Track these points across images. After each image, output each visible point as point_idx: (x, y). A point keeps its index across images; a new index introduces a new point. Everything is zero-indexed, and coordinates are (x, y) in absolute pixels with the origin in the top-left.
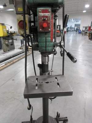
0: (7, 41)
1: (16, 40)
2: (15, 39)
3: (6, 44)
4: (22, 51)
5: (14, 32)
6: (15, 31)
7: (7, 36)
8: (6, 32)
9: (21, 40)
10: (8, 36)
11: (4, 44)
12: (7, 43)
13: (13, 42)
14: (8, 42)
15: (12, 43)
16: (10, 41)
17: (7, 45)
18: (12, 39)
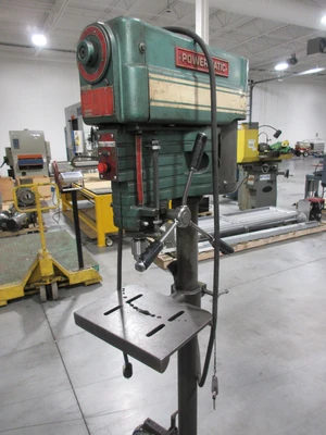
0: (253, 177)
1: (287, 175)
2: (282, 173)
3: (248, 186)
4: (293, 217)
5: (312, 145)
6: (315, 142)
7: (255, 163)
8: (255, 149)
9: (308, 177)
10: (261, 162)
11: (244, 186)
12: (251, 183)
13: (273, 181)
14: (257, 180)
15: (270, 185)
16: (265, 178)
17: (252, 191)
18: (274, 171)
